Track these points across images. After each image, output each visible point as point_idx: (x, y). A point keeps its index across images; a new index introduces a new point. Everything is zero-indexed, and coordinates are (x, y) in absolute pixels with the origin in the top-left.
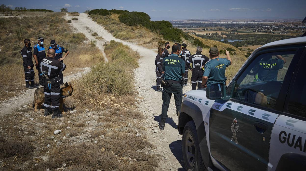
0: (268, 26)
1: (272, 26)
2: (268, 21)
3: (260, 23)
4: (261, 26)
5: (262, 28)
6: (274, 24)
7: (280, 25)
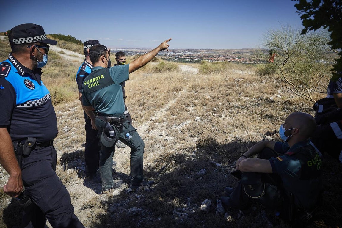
0: (132, 52)
1: (135, 52)
2: (131, 49)
3: (126, 50)
4: (128, 52)
5: (129, 53)
6: (137, 51)
7: (141, 52)
